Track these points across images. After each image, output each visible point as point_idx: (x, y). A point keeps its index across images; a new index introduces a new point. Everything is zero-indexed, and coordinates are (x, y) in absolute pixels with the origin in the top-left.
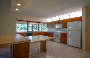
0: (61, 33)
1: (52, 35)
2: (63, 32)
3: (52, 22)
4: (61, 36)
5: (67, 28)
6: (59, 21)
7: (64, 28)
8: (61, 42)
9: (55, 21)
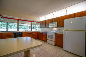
0: (55, 34)
1: (45, 35)
2: (59, 32)
3: (46, 21)
4: (56, 38)
5: (63, 27)
6: (53, 19)
7: (60, 27)
8: (56, 45)
9: (49, 20)
